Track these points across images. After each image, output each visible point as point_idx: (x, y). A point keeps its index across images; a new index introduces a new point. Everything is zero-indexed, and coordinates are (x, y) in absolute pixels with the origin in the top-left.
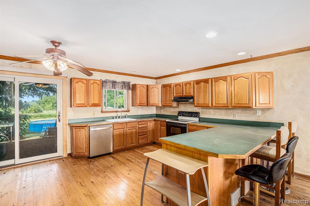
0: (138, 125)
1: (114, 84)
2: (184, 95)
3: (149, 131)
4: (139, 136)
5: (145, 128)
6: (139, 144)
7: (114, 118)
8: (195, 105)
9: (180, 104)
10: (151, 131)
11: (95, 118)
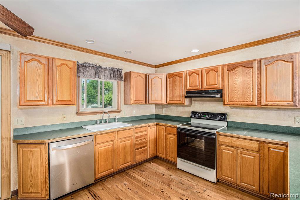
0: (134, 133)
1: (97, 70)
2: (204, 87)
3: (150, 140)
4: (136, 149)
5: (144, 138)
6: (136, 161)
7: (98, 123)
8: (226, 103)
9: (193, 102)
10: (152, 140)
11: (66, 124)
